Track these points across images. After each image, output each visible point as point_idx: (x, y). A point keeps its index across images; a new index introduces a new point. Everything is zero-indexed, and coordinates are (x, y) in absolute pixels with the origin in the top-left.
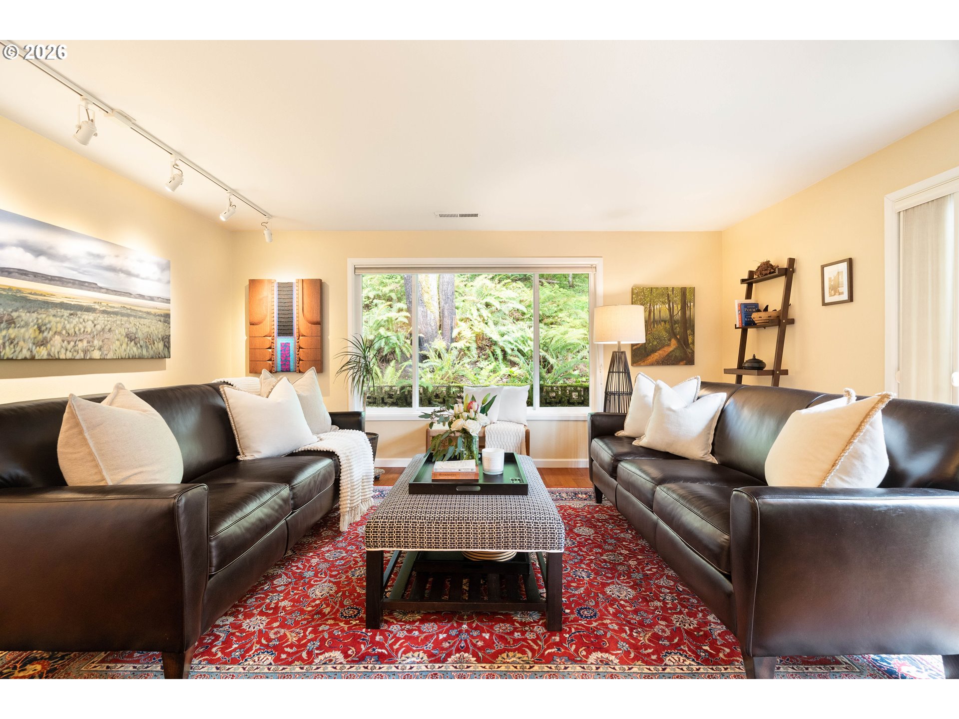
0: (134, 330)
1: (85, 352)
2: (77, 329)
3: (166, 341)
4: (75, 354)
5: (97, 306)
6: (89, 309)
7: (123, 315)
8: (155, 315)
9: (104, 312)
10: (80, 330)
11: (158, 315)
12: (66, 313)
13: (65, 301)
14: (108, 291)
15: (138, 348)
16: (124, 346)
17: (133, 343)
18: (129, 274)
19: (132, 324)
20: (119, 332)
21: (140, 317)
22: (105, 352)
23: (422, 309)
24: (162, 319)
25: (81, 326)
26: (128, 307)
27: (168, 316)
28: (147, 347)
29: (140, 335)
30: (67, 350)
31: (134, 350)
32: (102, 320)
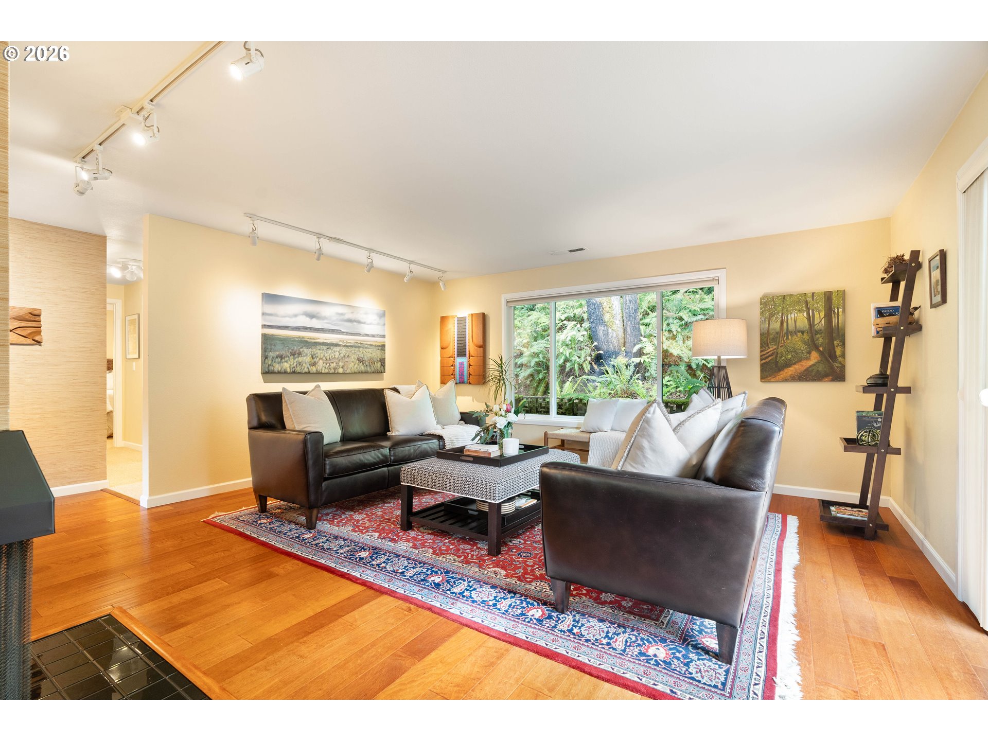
0: (362, 356)
1: (335, 369)
2: (330, 356)
3: (383, 362)
4: (330, 370)
5: (341, 343)
6: (337, 345)
7: (356, 347)
8: (375, 346)
9: (345, 346)
10: (332, 357)
11: (378, 346)
12: (325, 348)
13: (325, 341)
14: (347, 334)
15: (364, 367)
16: (356, 365)
17: (361, 363)
18: (359, 322)
19: (361, 353)
20: (354, 357)
21: (366, 348)
22: (346, 369)
23: (603, 328)
24: (380, 348)
25: (333, 354)
26: (359, 342)
27: (383, 346)
28: (370, 366)
29: (366, 358)
30: (325, 368)
31: (363, 368)
32: (344, 351)
